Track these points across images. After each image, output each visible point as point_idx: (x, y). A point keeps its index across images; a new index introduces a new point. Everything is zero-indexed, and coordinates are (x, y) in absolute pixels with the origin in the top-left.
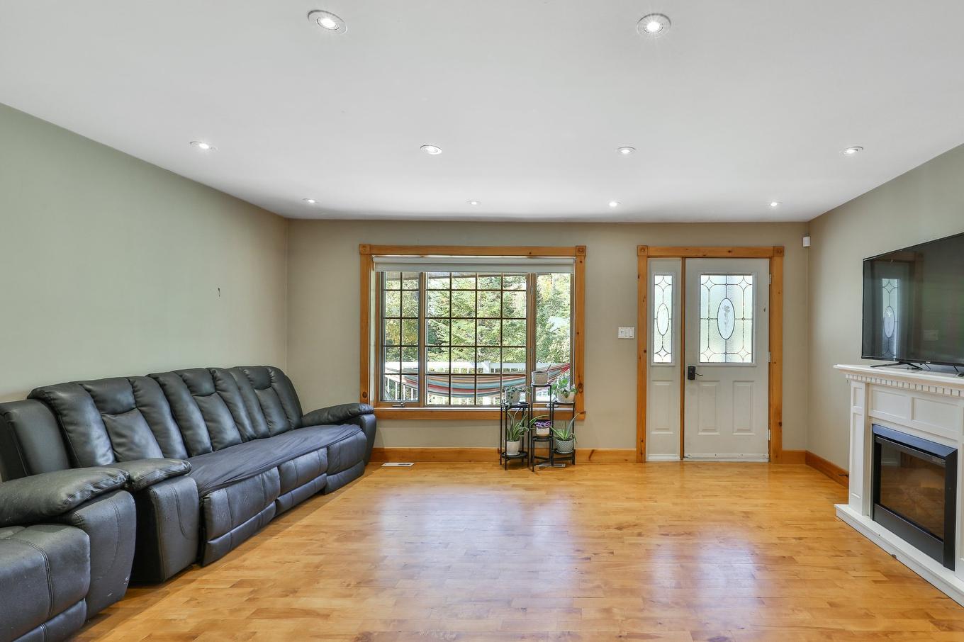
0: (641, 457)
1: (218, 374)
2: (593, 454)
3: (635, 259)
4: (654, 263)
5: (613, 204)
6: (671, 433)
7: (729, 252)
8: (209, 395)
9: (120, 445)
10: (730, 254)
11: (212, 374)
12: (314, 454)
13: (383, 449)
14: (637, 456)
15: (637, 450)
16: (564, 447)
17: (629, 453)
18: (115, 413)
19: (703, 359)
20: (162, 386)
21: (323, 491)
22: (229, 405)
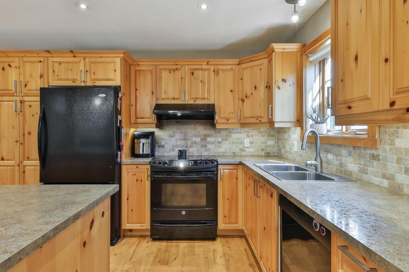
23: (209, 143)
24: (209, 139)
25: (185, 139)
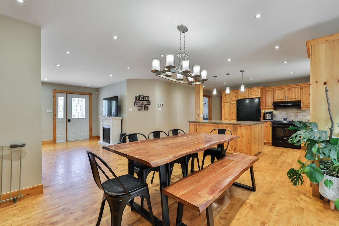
3: (52, 93)
4: (58, 94)
10: (79, 94)
14: (53, 141)
15: (53, 140)
17: (51, 141)
19: (72, 117)
23: (299, 116)
24: (299, 114)
25: (287, 114)
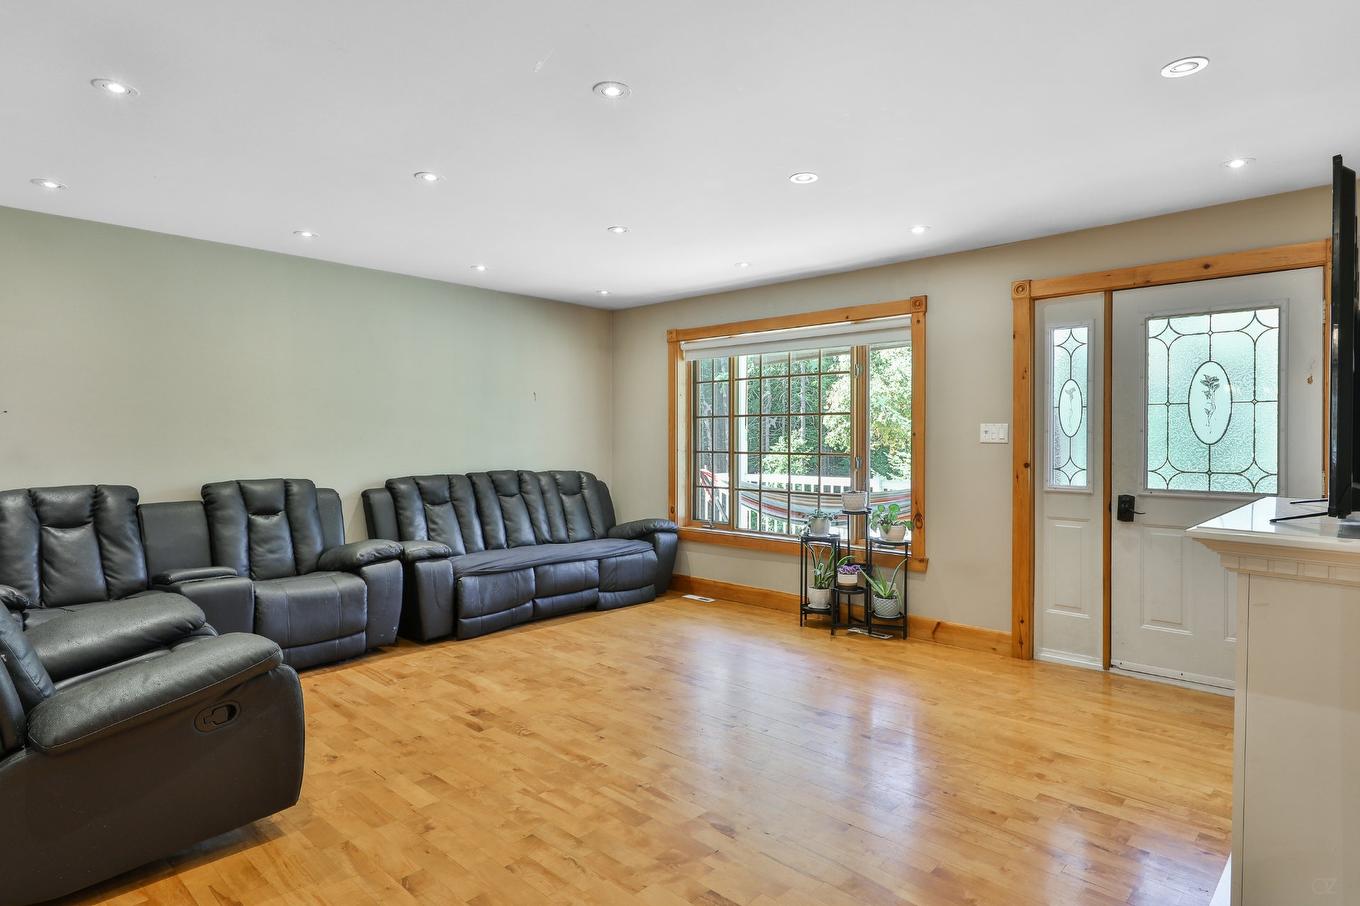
0: (1022, 647)
1: (526, 477)
2: (939, 629)
3: (1010, 305)
4: (1048, 309)
5: (918, 230)
6: (1086, 616)
7: (1207, 266)
8: (512, 496)
9: (433, 530)
10: (1206, 272)
11: (519, 477)
12: (580, 566)
13: (689, 577)
14: (1013, 646)
15: (1013, 636)
16: (884, 608)
17: (999, 638)
18: (433, 504)
19: (1155, 482)
20: (473, 484)
21: (593, 607)
22: (528, 506)
